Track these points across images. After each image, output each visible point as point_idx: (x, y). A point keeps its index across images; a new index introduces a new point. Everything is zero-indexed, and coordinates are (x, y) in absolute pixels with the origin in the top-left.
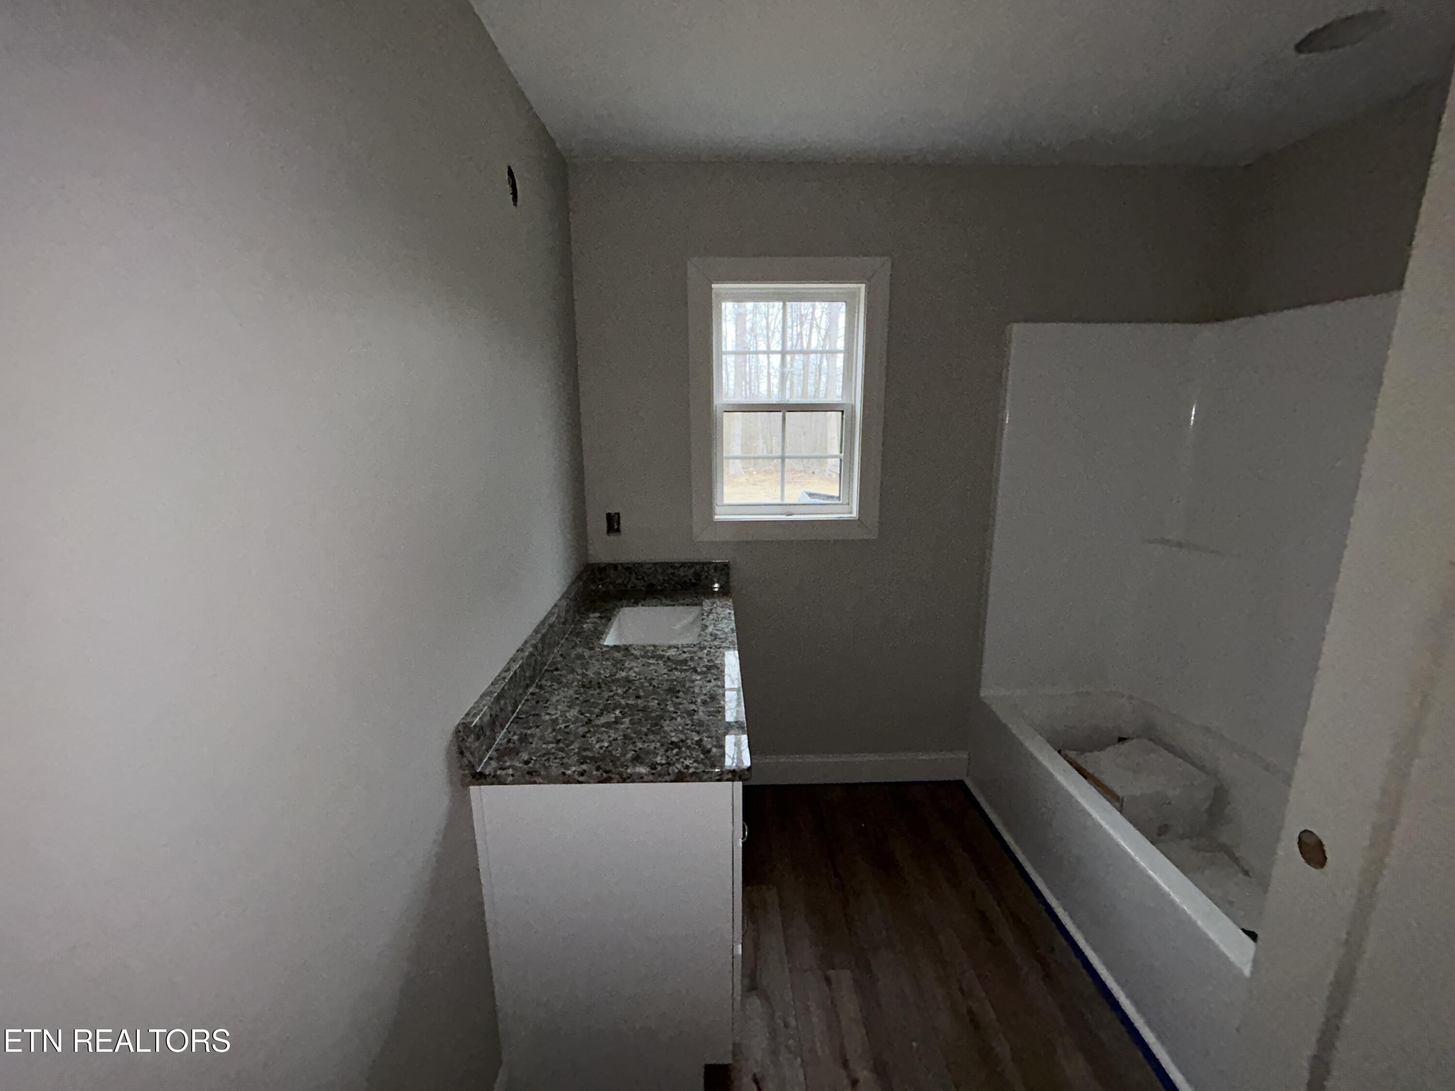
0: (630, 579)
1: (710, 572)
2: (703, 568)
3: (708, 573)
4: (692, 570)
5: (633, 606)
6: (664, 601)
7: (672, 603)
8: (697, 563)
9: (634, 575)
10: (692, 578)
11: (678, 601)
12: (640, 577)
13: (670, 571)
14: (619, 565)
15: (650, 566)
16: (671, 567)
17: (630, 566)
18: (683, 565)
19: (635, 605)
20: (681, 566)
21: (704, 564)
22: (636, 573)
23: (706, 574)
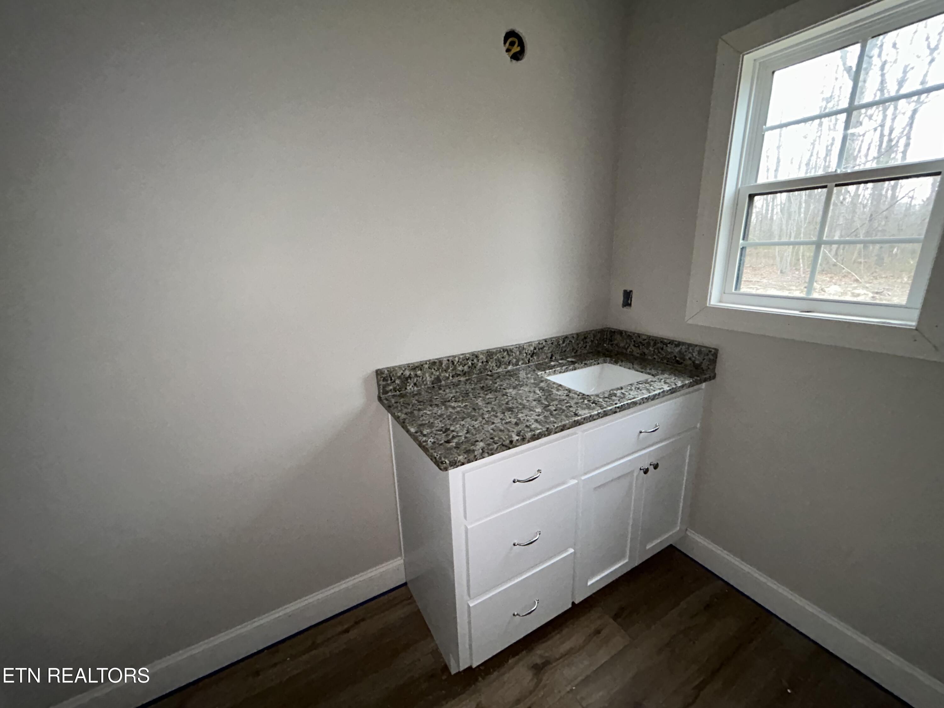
0: (630, 345)
1: (694, 354)
2: (688, 349)
3: (692, 355)
4: (677, 350)
5: (614, 364)
6: (635, 366)
7: (641, 370)
8: (683, 344)
9: (633, 343)
10: (677, 356)
11: (646, 369)
12: (636, 345)
13: (660, 345)
14: (623, 332)
15: (645, 338)
16: (661, 342)
17: (630, 334)
18: (671, 342)
19: (615, 364)
20: (669, 343)
21: (690, 345)
22: (634, 341)
23: (690, 355)
